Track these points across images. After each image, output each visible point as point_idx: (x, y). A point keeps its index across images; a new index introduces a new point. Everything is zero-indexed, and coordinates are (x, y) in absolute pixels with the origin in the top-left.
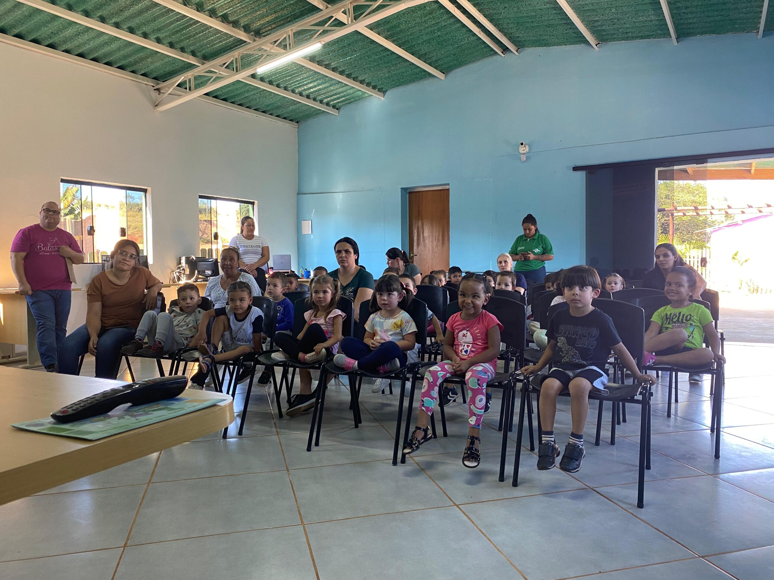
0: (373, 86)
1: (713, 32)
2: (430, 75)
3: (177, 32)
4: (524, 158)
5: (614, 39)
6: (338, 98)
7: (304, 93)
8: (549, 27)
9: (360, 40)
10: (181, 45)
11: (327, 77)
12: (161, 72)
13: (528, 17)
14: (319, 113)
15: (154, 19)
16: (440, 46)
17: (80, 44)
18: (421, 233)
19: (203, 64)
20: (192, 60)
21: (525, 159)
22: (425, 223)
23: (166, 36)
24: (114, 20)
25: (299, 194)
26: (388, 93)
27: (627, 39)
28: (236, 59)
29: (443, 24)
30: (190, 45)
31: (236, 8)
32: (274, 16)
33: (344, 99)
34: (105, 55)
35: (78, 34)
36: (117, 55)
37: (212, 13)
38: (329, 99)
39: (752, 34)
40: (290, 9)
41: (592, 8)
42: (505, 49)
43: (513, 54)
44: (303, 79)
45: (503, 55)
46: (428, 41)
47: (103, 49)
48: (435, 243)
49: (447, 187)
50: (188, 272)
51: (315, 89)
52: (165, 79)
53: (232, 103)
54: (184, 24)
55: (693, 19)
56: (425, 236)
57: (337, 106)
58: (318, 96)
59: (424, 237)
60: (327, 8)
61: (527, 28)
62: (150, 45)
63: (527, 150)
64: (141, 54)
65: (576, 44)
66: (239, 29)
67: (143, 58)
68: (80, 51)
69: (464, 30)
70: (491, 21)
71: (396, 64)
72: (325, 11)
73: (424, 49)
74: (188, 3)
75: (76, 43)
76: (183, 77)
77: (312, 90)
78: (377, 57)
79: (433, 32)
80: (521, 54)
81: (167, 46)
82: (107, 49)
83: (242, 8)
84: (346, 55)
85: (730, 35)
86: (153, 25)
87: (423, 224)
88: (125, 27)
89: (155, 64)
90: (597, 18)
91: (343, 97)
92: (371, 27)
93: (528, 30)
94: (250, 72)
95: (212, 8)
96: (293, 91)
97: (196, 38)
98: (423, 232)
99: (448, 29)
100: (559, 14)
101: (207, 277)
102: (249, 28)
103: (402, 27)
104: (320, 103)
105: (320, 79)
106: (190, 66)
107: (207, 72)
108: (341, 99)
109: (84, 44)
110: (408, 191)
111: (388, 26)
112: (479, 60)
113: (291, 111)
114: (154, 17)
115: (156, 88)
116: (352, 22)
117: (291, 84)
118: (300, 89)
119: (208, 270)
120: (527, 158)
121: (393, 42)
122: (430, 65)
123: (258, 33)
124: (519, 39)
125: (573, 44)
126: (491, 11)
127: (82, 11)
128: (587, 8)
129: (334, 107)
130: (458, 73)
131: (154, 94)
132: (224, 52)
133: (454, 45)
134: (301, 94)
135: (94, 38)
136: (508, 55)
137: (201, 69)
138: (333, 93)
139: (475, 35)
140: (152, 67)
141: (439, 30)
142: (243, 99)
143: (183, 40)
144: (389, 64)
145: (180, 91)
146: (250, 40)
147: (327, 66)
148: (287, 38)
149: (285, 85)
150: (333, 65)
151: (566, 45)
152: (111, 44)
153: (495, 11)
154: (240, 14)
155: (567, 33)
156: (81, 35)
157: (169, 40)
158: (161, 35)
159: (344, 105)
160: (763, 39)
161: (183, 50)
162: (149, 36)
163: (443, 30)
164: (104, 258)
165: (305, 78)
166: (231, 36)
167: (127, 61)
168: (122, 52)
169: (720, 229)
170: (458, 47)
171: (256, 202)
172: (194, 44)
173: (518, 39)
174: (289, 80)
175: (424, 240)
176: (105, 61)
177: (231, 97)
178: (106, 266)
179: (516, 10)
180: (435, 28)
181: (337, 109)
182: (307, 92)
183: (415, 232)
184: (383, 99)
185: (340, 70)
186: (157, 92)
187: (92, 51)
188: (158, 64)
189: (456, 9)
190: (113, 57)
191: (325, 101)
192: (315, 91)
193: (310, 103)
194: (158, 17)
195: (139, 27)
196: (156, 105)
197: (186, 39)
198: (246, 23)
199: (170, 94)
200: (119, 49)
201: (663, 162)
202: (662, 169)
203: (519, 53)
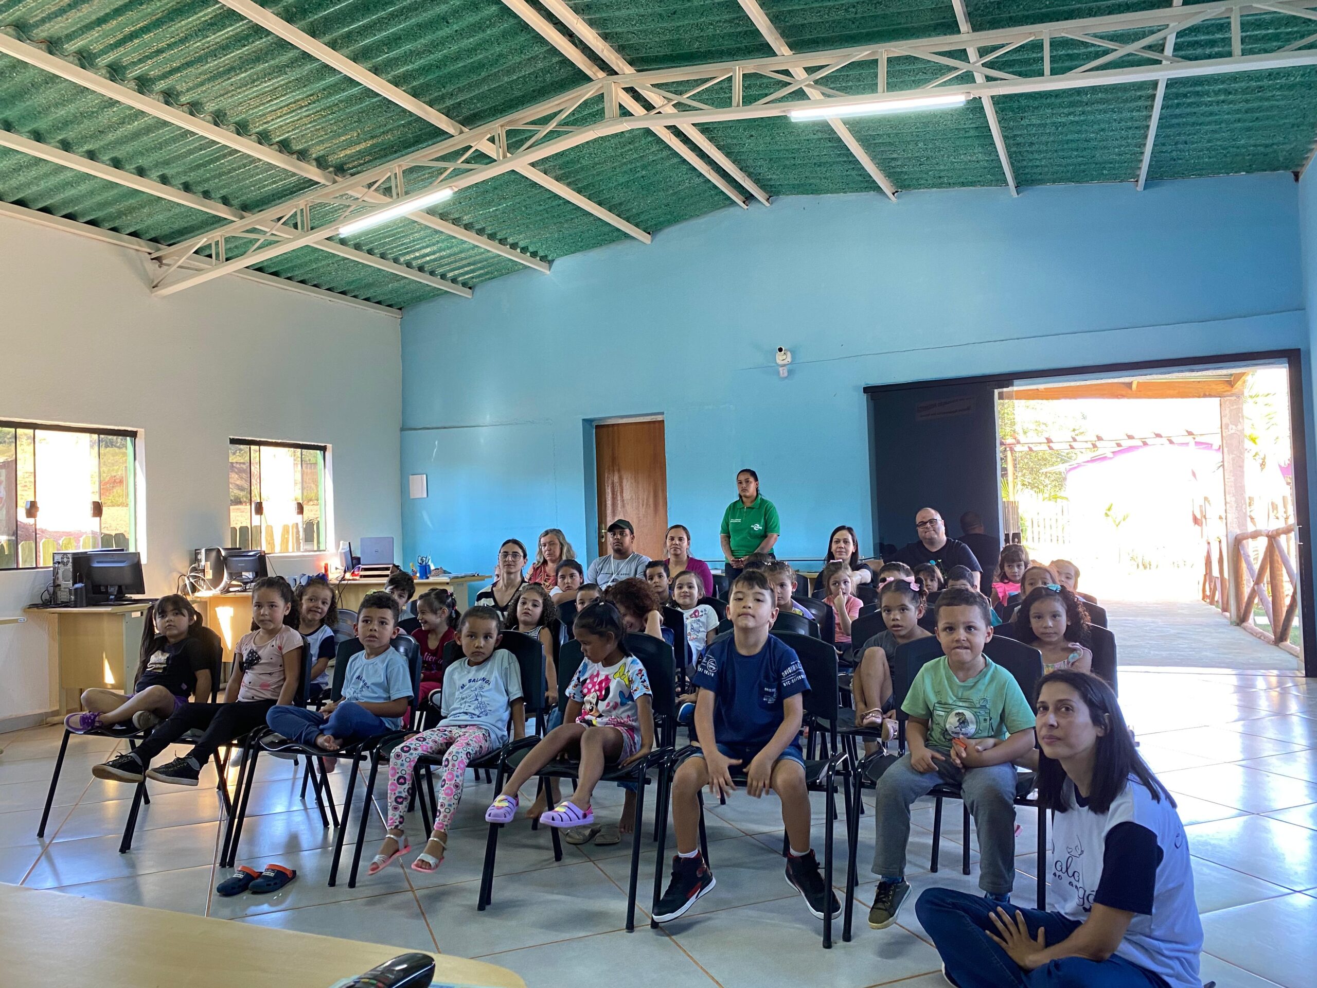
0: (531, 253)
1: (1070, 180)
2: (627, 236)
3: (199, 166)
4: (783, 372)
5: (919, 186)
6: (473, 271)
7: (414, 263)
8: (819, 166)
9: (513, 181)
10: (206, 186)
11: (455, 238)
12: (166, 230)
13: (787, 150)
14: (437, 294)
15: (160, 147)
16: (644, 193)
17: (21, 185)
18: (619, 494)
19: (242, 218)
20: (222, 212)
21: (786, 374)
22: (625, 477)
23: (178, 173)
24: (86, 147)
25: (403, 429)
26: (556, 264)
27: (940, 186)
28: (302, 210)
29: (651, 158)
30: (219, 188)
31: (306, 130)
32: (370, 143)
33: (482, 271)
34: (66, 203)
35: (18, 169)
36: (88, 203)
37: (263, 138)
38: (456, 272)
40: (397, 133)
41: (888, 140)
42: (749, 198)
43: (760, 205)
44: (414, 241)
45: (746, 207)
46: (626, 185)
47: (63, 193)
48: (642, 511)
49: (659, 418)
50: (209, 575)
51: (433, 257)
52: (172, 242)
53: (289, 278)
54: (212, 155)
55: (1040, 160)
56: (625, 498)
57: (471, 284)
58: (439, 267)
59: (623, 501)
60: (461, 132)
61: (785, 167)
62: (149, 187)
63: (789, 359)
64: (132, 202)
65: (862, 191)
66: (308, 162)
67: (134, 209)
68: (20, 196)
69: (684, 168)
70: (728, 155)
71: (572, 219)
72: (458, 138)
73: (619, 196)
74: (222, 122)
75: (14, 182)
76: (205, 239)
77: (428, 258)
78: (542, 208)
79: (633, 171)
80: (774, 205)
81: (179, 189)
82: (70, 193)
83: (316, 130)
84: (490, 204)
86: (156, 156)
87: (621, 478)
88: (106, 158)
89: (156, 217)
90: (895, 156)
91: (481, 268)
92: (537, 165)
93: (786, 170)
94: (327, 233)
95: (264, 130)
96: (396, 260)
97: (232, 177)
98: (622, 492)
99: (659, 166)
100: (836, 147)
101: (246, 583)
102: (326, 161)
103: (585, 162)
104: (442, 278)
105: (443, 241)
106: (217, 221)
107: (247, 231)
108: (477, 273)
109: (29, 184)
110: (594, 424)
111: (560, 161)
112: (706, 213)
113: (391, 292)
114: (160, 144)
115: (154, 256)
116: (505, 156)
117: (392, 248)
118: (408, 257)
119: (247, 571)
120: (790, 372)
121: (568, 185)
122: (628, 221)
123: (340, 169)
124: (772, 183)
125: (857, 191)
126: (729, 141)
127: (29, 132)
128: (880, 141)
129: (464, 284)
130: (671, 233)
131: (152, 267)
132: (279, 198)
133: (667, 190)
134: (409, 265)
135: (46, 175)
136: (753, 207)
137: (238, 226)
138: (464, 262)
139: (700, 175)
140: (149, 222)
141: (644, 167)
142: (307, 273)
143: (208, 180)
144: (559, 220)
145: (201, 262)
146: (327, 180)
147: (456, 222)
148: (393, 178)
149: (382, 250)
150: (467, 219)
151: (845, 192)
152: (78, 184)
153: (735, 141)
154: (312, 140)
155: (847, 176)
156: (25, 170)
157: (185, 179)
158: (169, 171)
159: (482, 281)
160: (1146, 191)
161: (206, 194)
162: (148, 173)
163: (650, 168)
164: (58, 558)
165: (418, 240)
166: (294, 174)
167: (105, 212)
168: (98, 198)
169: (1079, 466)
170: (673, 194)
171: (329, 446)
172: (228, 185)
173: (769, 183)
174: (389, 243)
175: (623, 506)
176: (64, 213)
177: (286, 270)
178: (60, 572)
179: (768, 139)
180: (638, 164)
181: (470, 288)
182: (419, 262)
183: (609, 491)
184: (548, 272)
185: (478, 227)
186: (156, 263)
187: (41, 196)
188: (161, 217)
189: (672, 136)
190: (81, 206)
191: (450, 275)
192: (435, 260)
193: (424, 279)
194: (167, 143)
195: (131, 158)
196: (154, 284)
197: (214, 177)
198: (322, 153)
199: (180, 267)
200: (92, 193)
201: (1005, 379)
202: (1005, 390)
203: (771, 204)
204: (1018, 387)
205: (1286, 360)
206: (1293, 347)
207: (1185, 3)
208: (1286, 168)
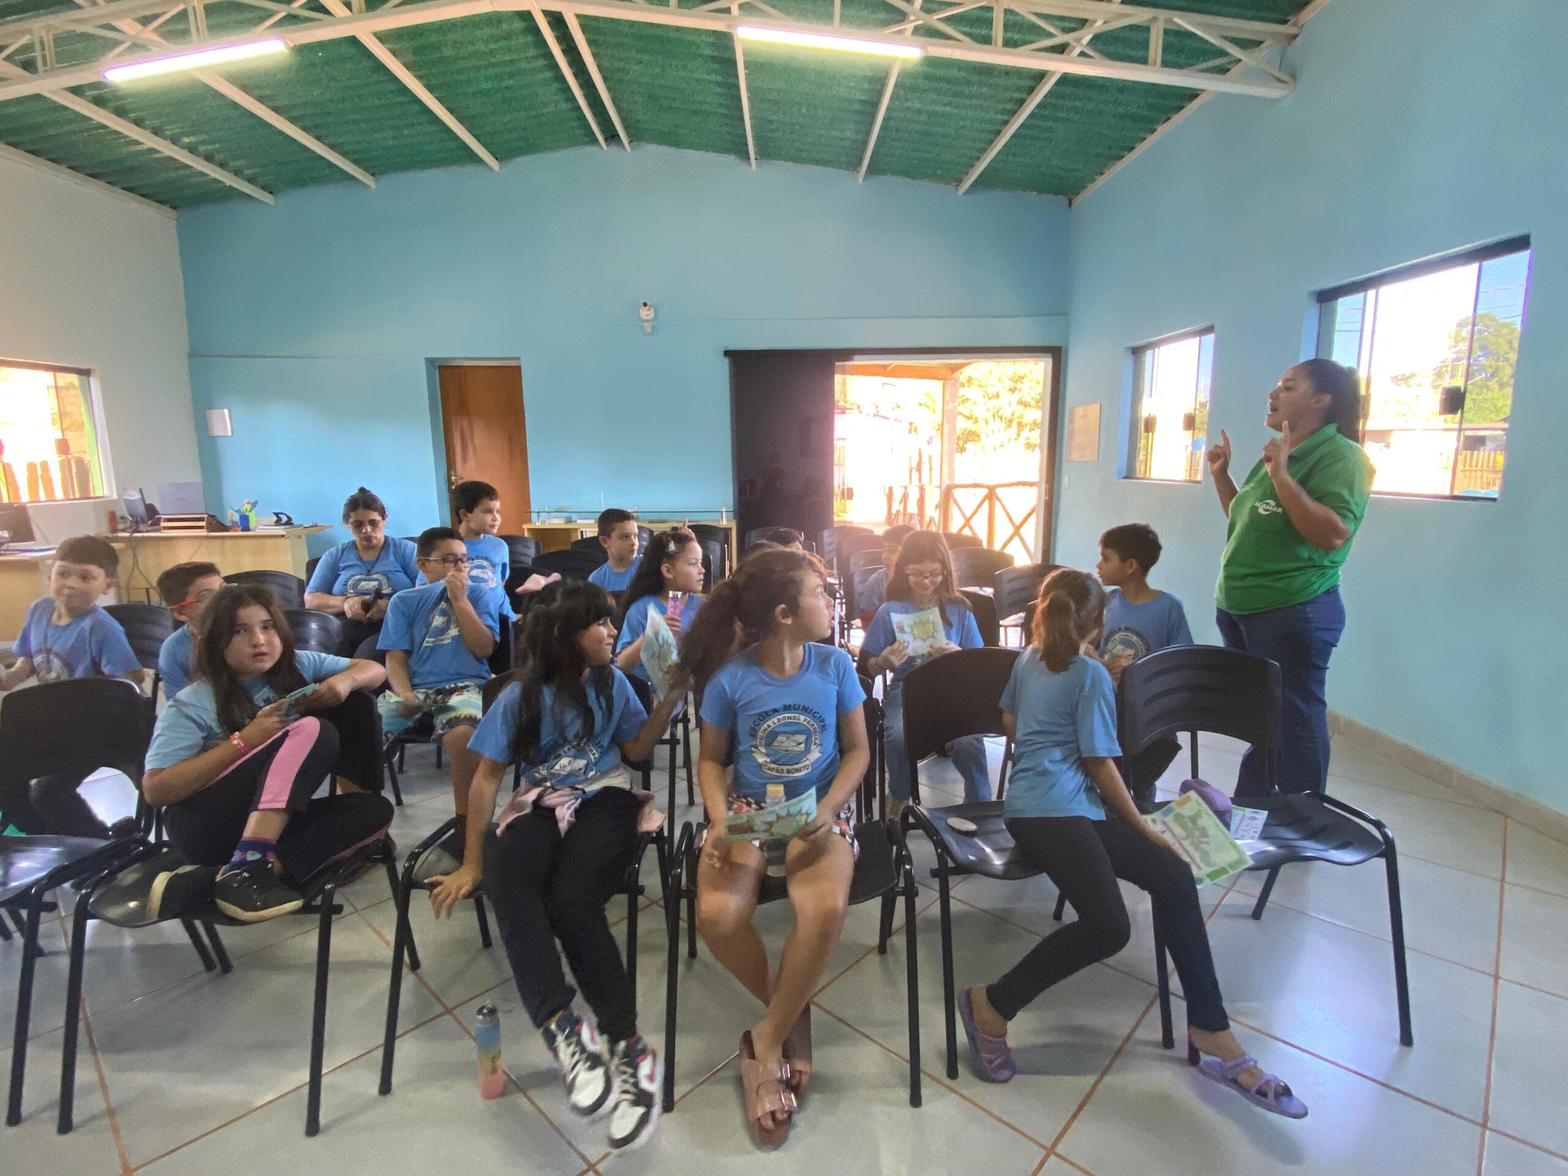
0: (355, 161)
2: (479, 161)
4: (648, 327)
5: (778, 157)
6: (278, 172)
7: (200, 149)
8: (696, 114)
13: (671, 88)
14: (228, 195)
18: (469, 440)
21: (649, 330)
22: (476, 425)
25: (192, 355)
26: (384, 178)
27: (797, 161)
28: (42, 39)
29: (523, 65)
33: (290, 174)
38: (256, 170)
39: (951, 188)
41: (774, 97)
42: (612, 137)
43: (621, 148)
45: (605, 147)
48: (497, 458)
49: (513, 363)
53: (12, 145)
56: (477, 445)
57: (273, 188)
58: (234, 159)
59: (475, 449)
61: (661, 108)
63: (652, 316)
65: (729, 154)
69: (556, 84)
71: (417, 122)
73: (476, 107)
78: (381, 102)
79: (498, 77)
80: (635, 151)
85: (924, 183)
90: (771, 117)
92: (382, 37)
93: (660, 112)
96: (174, 141)
98: (473, 439)
99: (529, 78)
103: (447, 52)
104: (236, 174)
105: (244, 125)
108: (284, 175)
110: (437, 364)
111: (415, 45)
112: (563, 147)
113: (163, 183)
116: (359, 12)
120: (653, 328)
121: (420, 77)
122: (478, 140)
124: (640, 125)
125: (719, 151)
126: (615, 63)
129: (265, 188)
130: (523, 164)
133: (529, 110)
134: (192, 150)
136: (613, 148)
138: (268, 158)
139: (571, 99)
142: (40, 140)
144: (399, 122)
148: (190, 13)
149: (155, 123)
151: (708, 149)
159: (288, 186)
160: (966, 196)
163: (517, 78)
170: (536, 116)
171: (95, 371)
173: (637, 124)
175: (476, 454)
177: (8, 132)
179: (657, 70)
180: (507, 70)
181: (272, 193)
183: (458, 436)
184: (375, 187)
189: (555, 41)
191: (248, 172)
193: (213, 171)
201: (847, 354)
202: (847, 363)
203: (632, 149)
204: (858, 361)
205: (1050, 355)
206: (1058, 345)
207: (1123, 2)
208: (1064, 194)
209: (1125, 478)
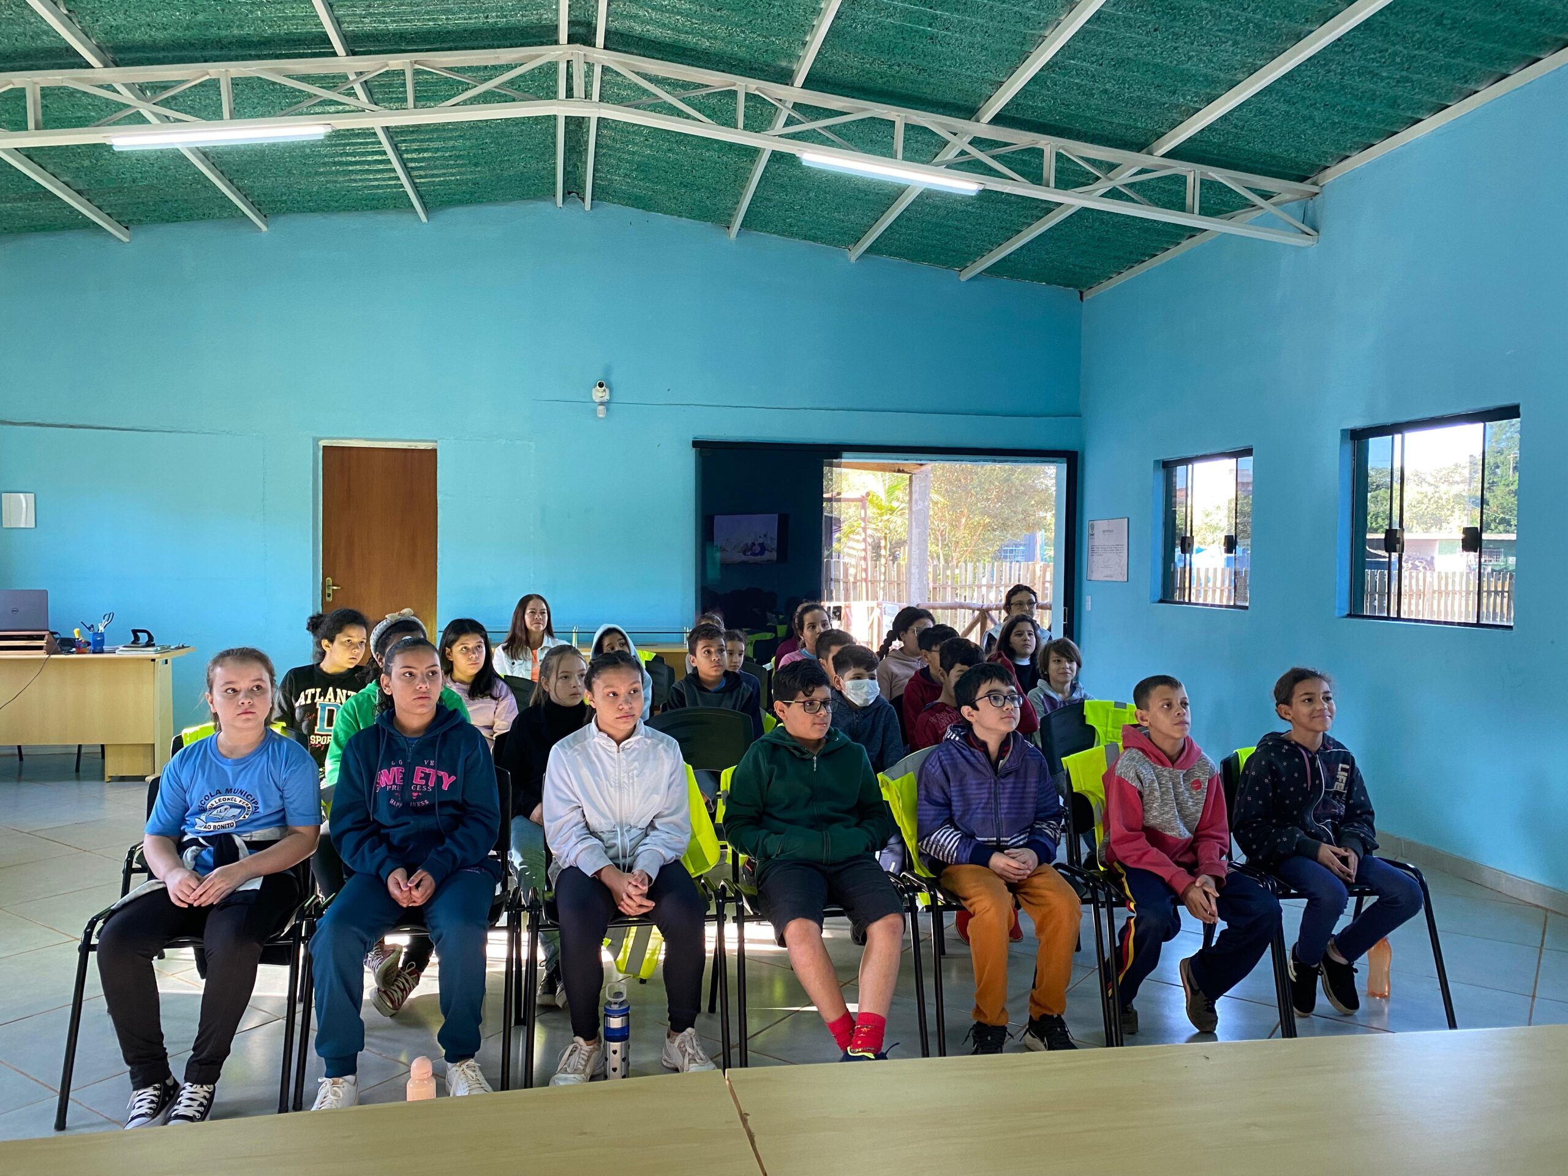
0: (254, 201)
4: (602, 411)
21: (604, 413)
27: (782, 233)
39: (954, 273)
41: (785, 182)
43: (578, 208)
45: (561, 205)
55: (901, 235)
63: (607, 397)
65: (699, 220)
72: (344, 60)
80: (594, 211)
90: (775, 197)
110: (322, 444)
112: (508, 201)
120: (608, 411)
125: (694, 218)
128: (778, 181)
129: (121, 221)
130: (457, 215)
136: (569, 207)
151: (680, 216)
181: (127, 228)
184: (265, 229)
201: (837, 450)
203: (592, 209)
205: (1065, 459)
206: (1071, 449)
208: (1076, 287)
209: (1161, 601)
